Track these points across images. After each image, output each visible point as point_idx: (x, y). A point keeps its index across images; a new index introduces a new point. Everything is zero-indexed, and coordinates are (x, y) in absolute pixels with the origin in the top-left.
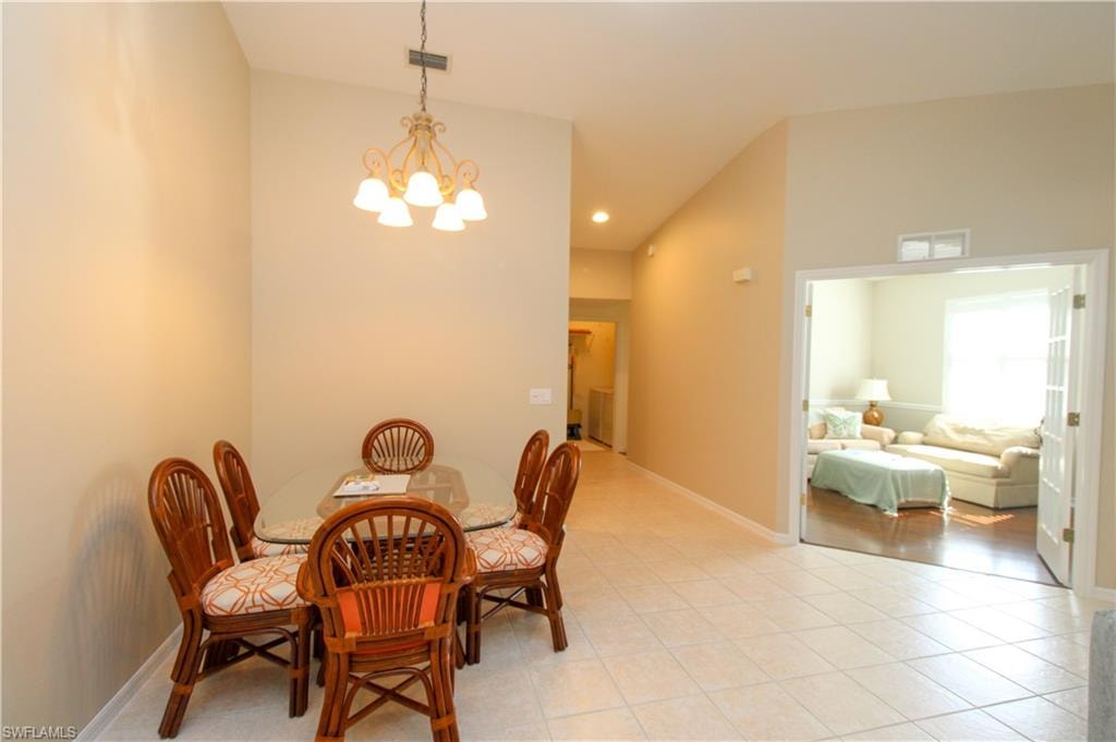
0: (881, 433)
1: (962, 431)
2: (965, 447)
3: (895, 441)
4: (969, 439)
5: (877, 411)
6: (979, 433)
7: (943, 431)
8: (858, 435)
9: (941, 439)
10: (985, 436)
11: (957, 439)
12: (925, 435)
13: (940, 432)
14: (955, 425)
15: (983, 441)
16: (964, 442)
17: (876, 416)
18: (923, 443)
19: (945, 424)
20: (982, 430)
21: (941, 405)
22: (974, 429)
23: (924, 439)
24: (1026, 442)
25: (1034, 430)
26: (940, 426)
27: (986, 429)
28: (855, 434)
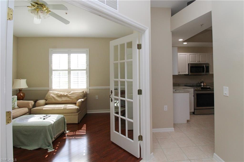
0: (28, 103)
1: (61, 96)
2: (63, 102)
3: (34, 106)
4: (64, 99)
5: (22, 93)
6: (66, 96)
7: (53, 97)
8: (16, 107)
9: (54, 101)
10: (68, 97)
11: (59, 100)
12: (46, 100)
13: (52, 98)
14: (57, 94)
15: (68, 99)
16: (62, 101)
17: (22, 95)
18: (46, 104)
19: (54, 95)
20: (67, 95)
21: (49, 87)
22: (64, 95)
23: (46, 102)
24: (81, 97)
25: (82, 93)
26: (51, 96)
27: (68, 94)
28: (15, 107)
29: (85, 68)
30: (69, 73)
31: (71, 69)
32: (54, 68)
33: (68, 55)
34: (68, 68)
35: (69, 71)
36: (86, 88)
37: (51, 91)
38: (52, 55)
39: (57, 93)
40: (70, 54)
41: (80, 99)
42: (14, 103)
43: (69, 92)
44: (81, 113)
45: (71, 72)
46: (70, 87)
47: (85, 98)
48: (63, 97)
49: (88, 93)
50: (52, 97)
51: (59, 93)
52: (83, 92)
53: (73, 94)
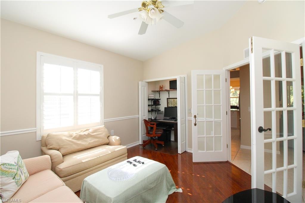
1: (80, 137)
10: (94, 137)
11: (83, 143)
13: (71, 143)
18: (63, 156)
27: (90, 133)
30: (76, 99)
31: (79, 93)
33: (74, 69)
34: (74, 92)
35: (76, 95)
38: (43, 64)
40: (77, 69)
45: (79, 97)
48: (86, 139)
50: (68, 142)
51: (73, 134)
53: (97, 132)
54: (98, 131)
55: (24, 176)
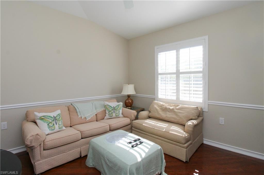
0: (131, 113)
1: (165, 110)
2: (166, 119)
3: (137, 118)
4: (169, 115)
5: (130, 99)
6: (172, 111)
7: (157, 110)
9: (157, 115)
10: (175, 113)
11: (163, 115)
12: (150, 112)
14: (161, 106)
15: (174, 116)
16: (166, 116)
17: (130, 102)
18: (149, 117)
19: (158, 106)
20: (173, 109)
21: (155, 95)
22: (169, 108)
23: (149, 115)
24: (193, 116)
25: (195, 109)
26: (155, 107)
27: (175, 109)
28: (119, 115)
29: (201, 70)
30: (178, 78)
31: (181, 71)
32: (160, 71)
33: (177, 52)
34: (176, 71)
35: (178, 74)
36: (201, 101)
37: (156, 101)
38: (158, 54)
39: (162, 104)
40: (179, 50)
41: (192, 119)
42: (119, 111)
43: (177, 105)
44: (191, 144)
45: (181, 76)
46: (179, 98)
47: (201, 118)
48: (168, 112)
49: (206, 110)
51: (164, 105)
52: (197, 108)
53: (181, 110)
54: (183, 110)
55: (115, 115)
